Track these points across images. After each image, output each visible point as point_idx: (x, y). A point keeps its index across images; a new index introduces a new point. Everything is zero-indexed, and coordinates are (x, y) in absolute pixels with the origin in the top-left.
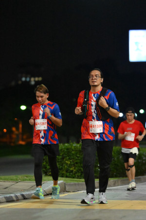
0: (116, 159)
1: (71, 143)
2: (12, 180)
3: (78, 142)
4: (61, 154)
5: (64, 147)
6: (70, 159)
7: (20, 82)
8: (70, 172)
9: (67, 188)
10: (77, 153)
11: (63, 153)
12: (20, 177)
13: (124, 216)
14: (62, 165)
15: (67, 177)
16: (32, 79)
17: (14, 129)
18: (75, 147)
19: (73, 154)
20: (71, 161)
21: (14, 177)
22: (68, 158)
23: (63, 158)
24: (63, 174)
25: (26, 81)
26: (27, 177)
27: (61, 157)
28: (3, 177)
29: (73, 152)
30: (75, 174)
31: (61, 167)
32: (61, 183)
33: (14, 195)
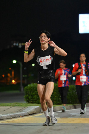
0: (71, 92)
2: (8, 106)
7: (12, 46)
9: (42, 111)
12: (13, 104)
13: (76, 128)
16: (20, 44)
17: (9, 75)
21: (9, 104)
24: (39, 102)
25: (16, 46)
26: (17, 104)
28: (2, 104)
31: (38, 98)
32: (38, 108)
33: (9, 115)
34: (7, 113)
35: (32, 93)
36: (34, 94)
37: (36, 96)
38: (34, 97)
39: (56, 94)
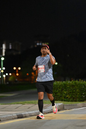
1: (67, 81)
2: (32, 103)
3: (71, 81)
4: (61, 88)
5: (62, 84)
6: (66, 90)
7: (36, 46)
8: (66, 98)
9: (65, 107)
10: (70, 87)
11: (62, 87)
12: (37, 101)
14: (62, 94)
15: (65, 101)
16: (43, 44)
18: (69, 83)
19: (68, 88)
20: (67, 91)
21: (33, 101)
22: (65, 90)
23: (62, 90)
24: (62, 99)
25: (39, 45)
27: (60, 89)
28: (27, 102)
29: (68, 86)
30: (69, 99)
31: (61, 95)
32: (62, 105)
33: (34, 112)
34: (32, 111)
35: (55, 91)
36: (57, 91)
37: (59, 93)
38: (57, 94)
39: (79, 91)
